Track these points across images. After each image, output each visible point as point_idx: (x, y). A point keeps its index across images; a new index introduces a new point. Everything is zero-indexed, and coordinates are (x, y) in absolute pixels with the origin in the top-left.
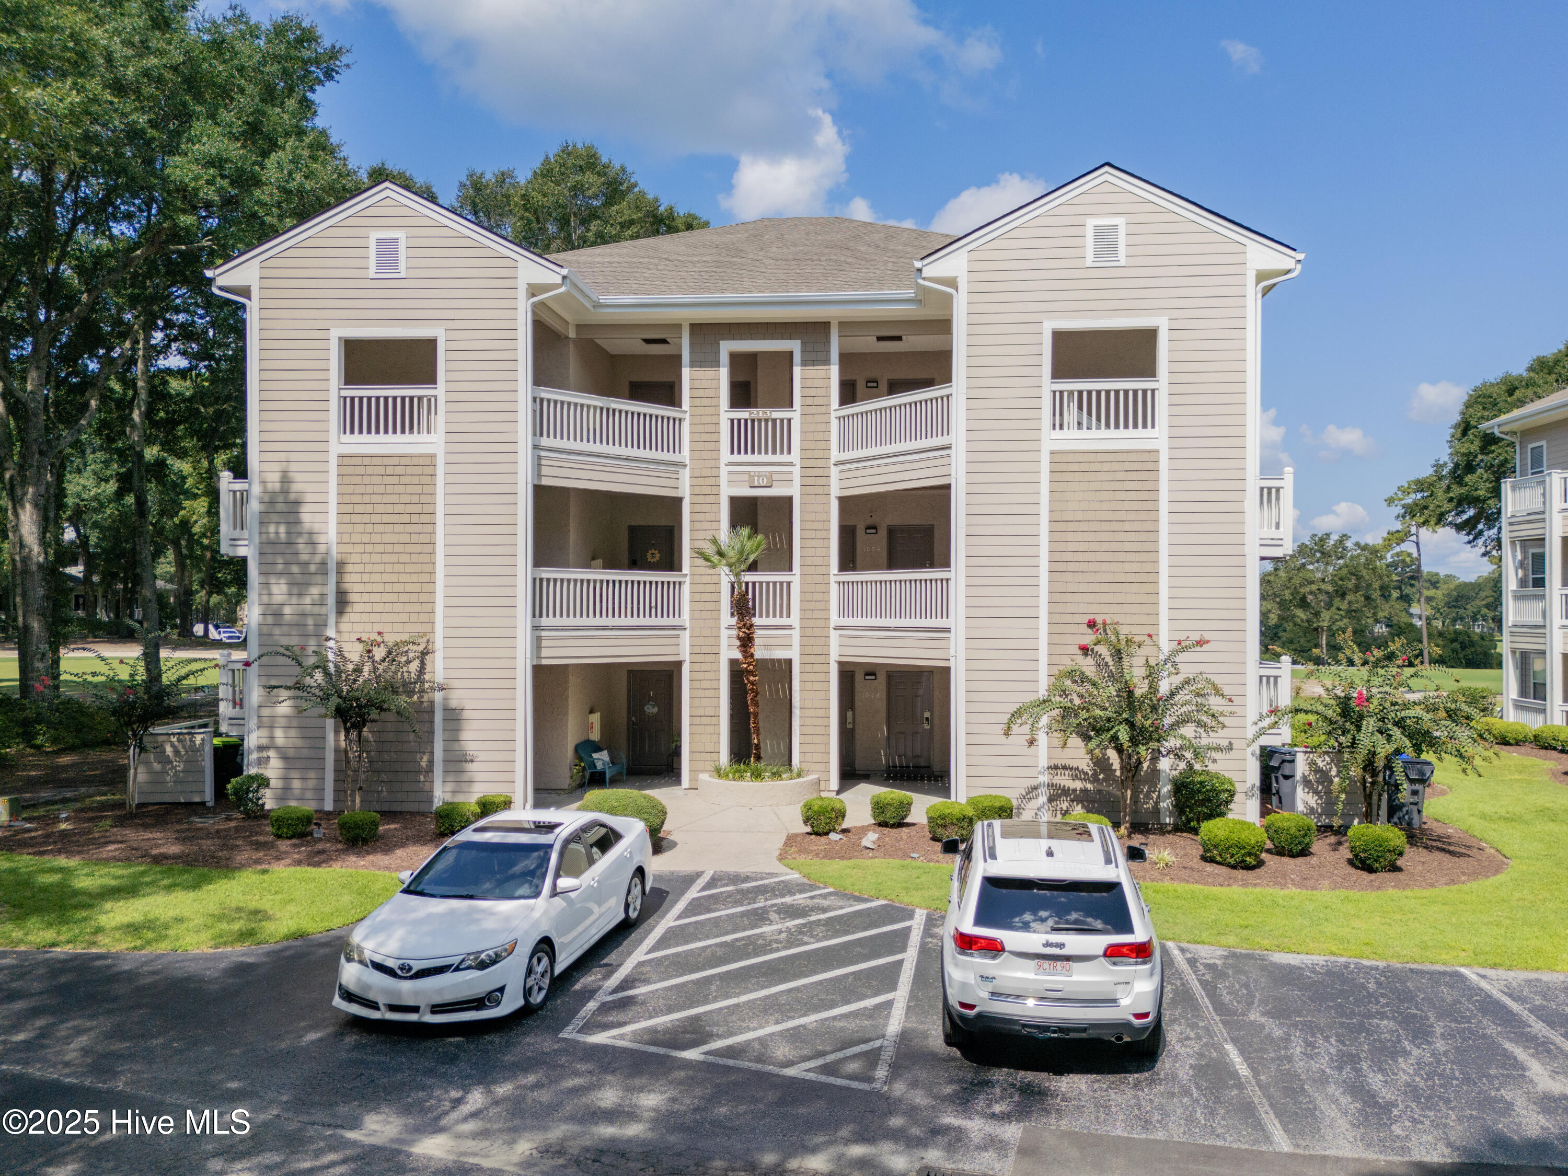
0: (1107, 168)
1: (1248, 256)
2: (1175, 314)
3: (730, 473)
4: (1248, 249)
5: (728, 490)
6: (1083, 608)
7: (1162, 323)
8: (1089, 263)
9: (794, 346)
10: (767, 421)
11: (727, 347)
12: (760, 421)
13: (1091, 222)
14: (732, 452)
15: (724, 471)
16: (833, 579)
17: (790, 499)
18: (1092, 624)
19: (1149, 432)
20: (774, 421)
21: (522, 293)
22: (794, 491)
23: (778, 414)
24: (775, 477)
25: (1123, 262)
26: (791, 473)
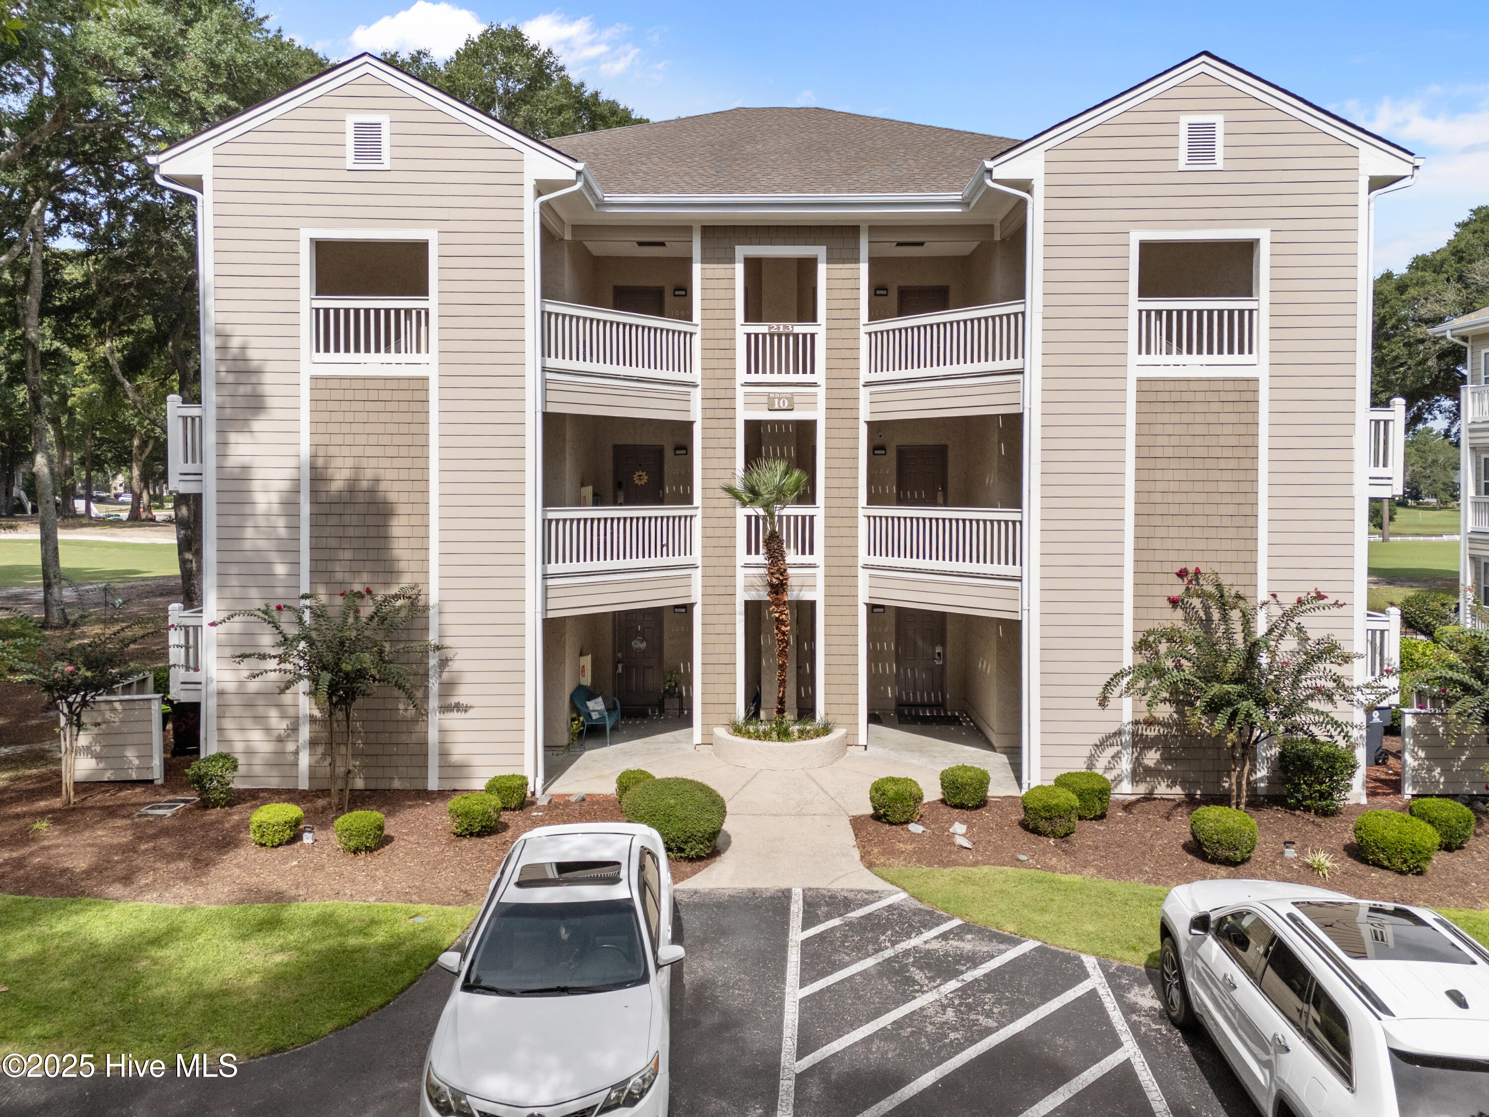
0: (1204, 58)
1: (1361, 160)
2: (1278, 225)
3: (746, 394)
4: (1361, 153)
5: (743, 414)
6: (1173, 556)
7: (1263, 235)
8: (1182, 166)
9: (819, 251)
10: (787, 336)
11: (742, 251)
12: (780, 336)
13: (1185, 120)
14: (749, 372)
15: (740, 391)
16: (861, 513)
17: (814, 423)
18: (1182, 574)
19: (1246, 358)
20: (796, 336)
21: (529, 191)
22: (818, 414)
23: (800, 329)
24: (796, 399)
25: (1220, 166)
26: (815, 395)
